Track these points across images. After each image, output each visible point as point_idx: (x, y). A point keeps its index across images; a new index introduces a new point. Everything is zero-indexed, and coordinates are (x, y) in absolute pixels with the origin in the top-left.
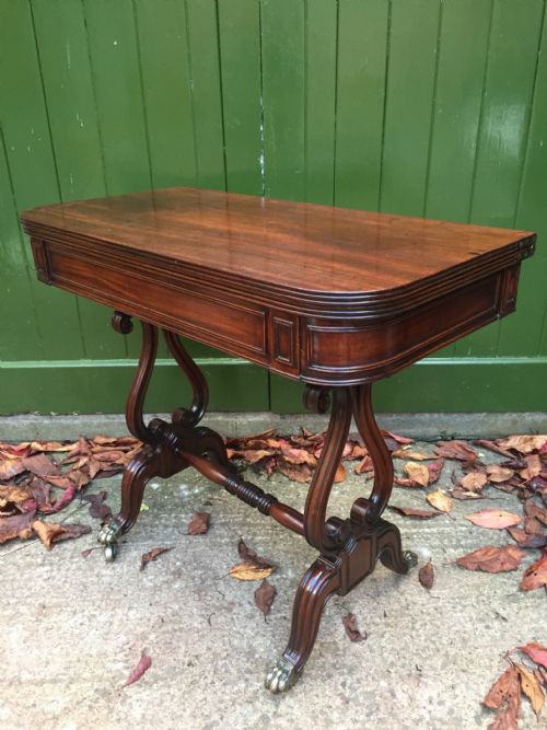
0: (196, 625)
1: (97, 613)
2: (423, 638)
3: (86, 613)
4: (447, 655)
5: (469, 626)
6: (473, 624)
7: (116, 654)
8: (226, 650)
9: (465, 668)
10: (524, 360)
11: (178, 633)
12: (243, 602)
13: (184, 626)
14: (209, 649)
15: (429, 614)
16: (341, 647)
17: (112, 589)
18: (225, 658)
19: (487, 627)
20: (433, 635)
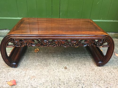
0: (46, 74)
1: (22, 71)
2: (98, 77)
3: (20, 71)
4: (104, 80)
5: (108, 74)
6: (108, 73)
7: (27, 80)
8: (54, 79)
9: (109, 83)
10: (112, 21)
11: (42, 76)
12: (56, 69)
13: (43, 74)
14: (49, 79)
15: (98, 71)
16: (80, 79)
17: (26, 66)
18: (54, 81)
19: (111, 74)
20: (100, 76)
